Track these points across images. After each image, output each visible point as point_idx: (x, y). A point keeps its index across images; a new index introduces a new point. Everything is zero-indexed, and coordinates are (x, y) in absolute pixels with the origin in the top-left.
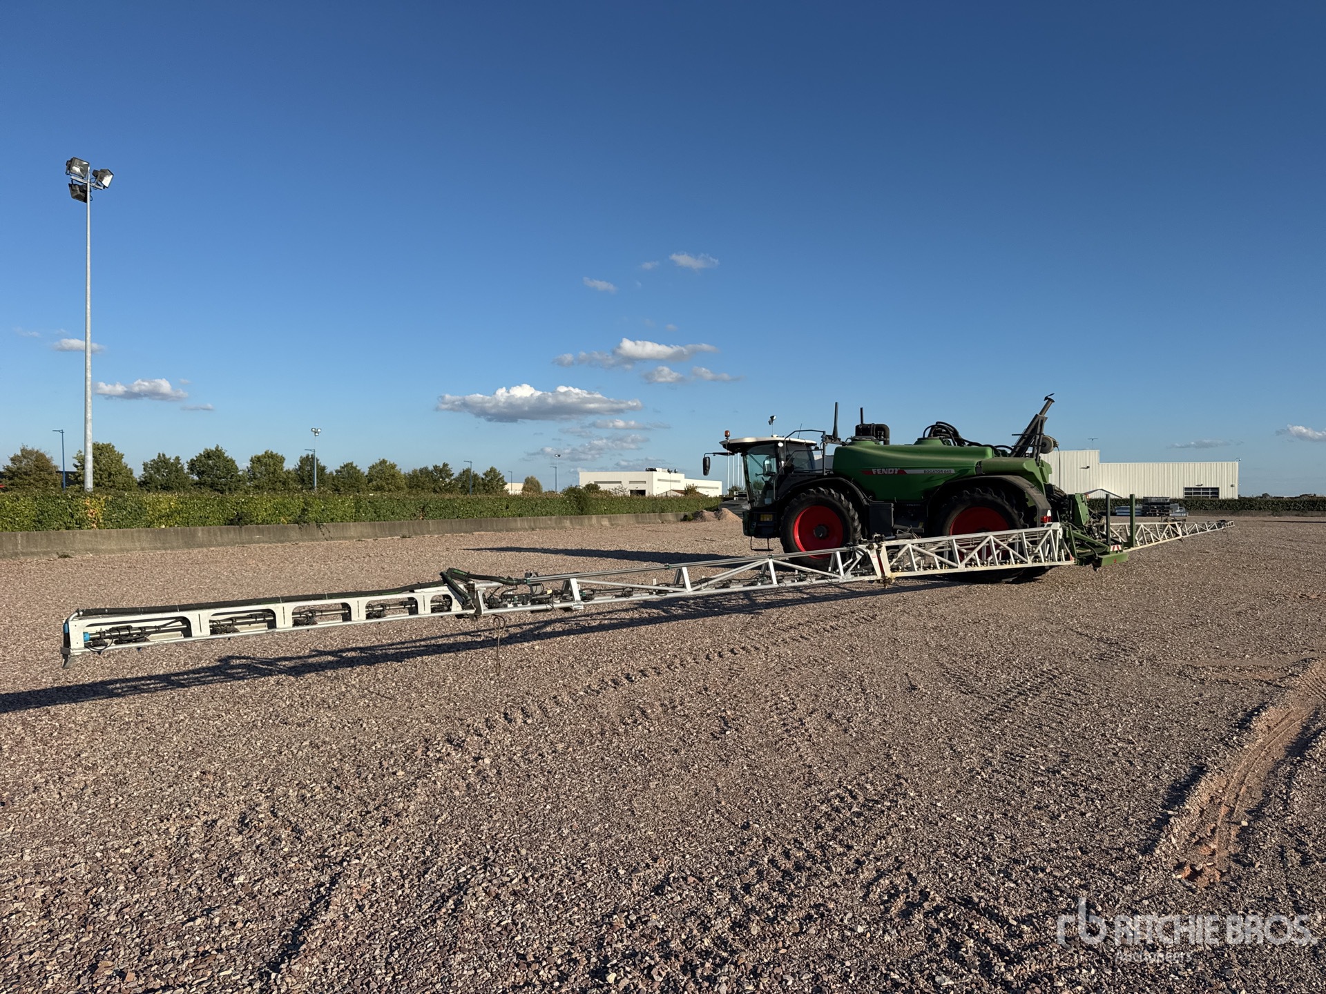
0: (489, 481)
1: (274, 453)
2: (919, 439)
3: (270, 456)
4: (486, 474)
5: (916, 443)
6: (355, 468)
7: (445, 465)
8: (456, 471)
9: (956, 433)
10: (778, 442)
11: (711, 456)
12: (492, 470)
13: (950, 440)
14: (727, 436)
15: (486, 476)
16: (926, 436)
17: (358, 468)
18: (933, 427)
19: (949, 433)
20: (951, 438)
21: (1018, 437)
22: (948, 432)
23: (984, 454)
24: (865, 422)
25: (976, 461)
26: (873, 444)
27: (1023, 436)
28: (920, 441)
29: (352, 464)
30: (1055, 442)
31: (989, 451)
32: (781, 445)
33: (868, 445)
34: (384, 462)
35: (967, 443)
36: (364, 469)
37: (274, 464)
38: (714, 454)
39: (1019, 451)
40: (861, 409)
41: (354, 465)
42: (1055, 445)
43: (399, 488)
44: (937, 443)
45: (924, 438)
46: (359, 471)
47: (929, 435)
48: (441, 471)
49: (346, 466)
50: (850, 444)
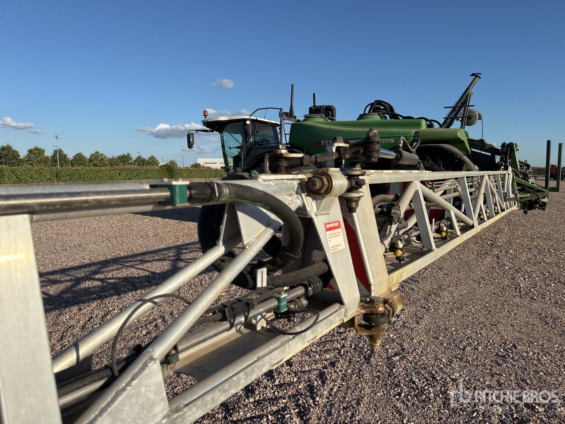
0: (151, 162)
1: (39, 147)
2: (361, 116)
3: (37, 149)
4: (149, 159)
5: (358, 119)
6: (82, 155)
7: (128, 154)
8: (134, 157)
9: (392, 109)
10: (245, 120)
11: (194, 132)
12: (152, 157)
13: (387, 116)
14: (205, 116)
15: (150, 160)
16: (367, 112)
17: (84, 155)
18: (372, 104)
19: (387, 110)
20: (388, 114)
21: (449, 110)
22: (385, 109)
23: (419, 125)
24: (317, 104)
25: (414, 131)
26: (322, 120)
27: (454, 108)
28: (361, 117)
29: (81, 153)
30: (480, 115)
31: (424, 123)
32: (248, 122)
33: (318, 121)
34: (97, 152)
35: (401, 118)
36: (87, 156)
37: (39, 153)
38: (197, 131)
39: (448, 122)
40: (314, 94)
41: (82, 154)
42: (480, 118)
43: (105, 165)
44: (376, 117)
45: (365, 114)
46: (84, 157)
47: (369, 112)
48: (126, 157)
49: (78, 154)
50: (304, 120)
